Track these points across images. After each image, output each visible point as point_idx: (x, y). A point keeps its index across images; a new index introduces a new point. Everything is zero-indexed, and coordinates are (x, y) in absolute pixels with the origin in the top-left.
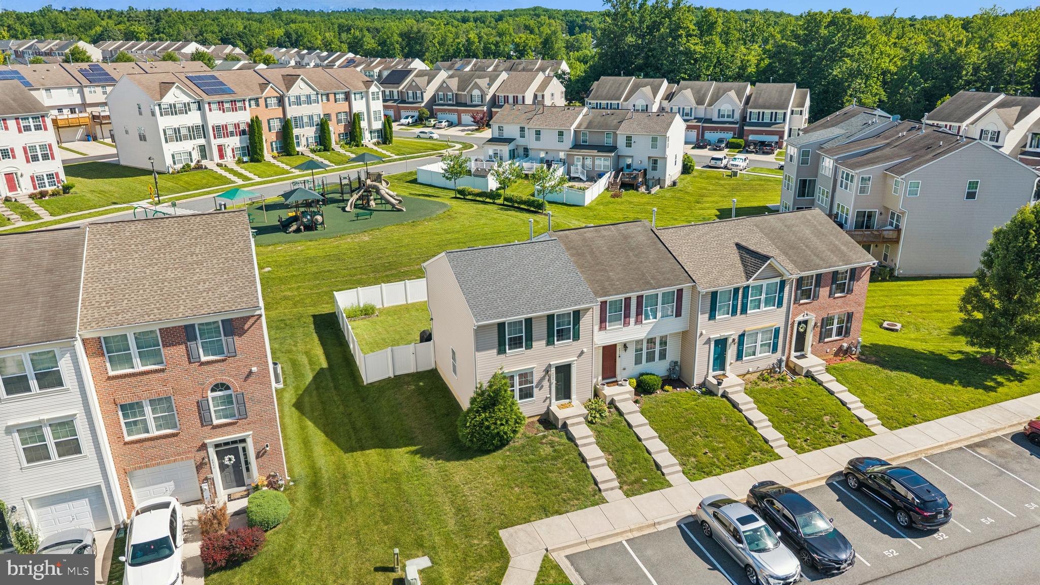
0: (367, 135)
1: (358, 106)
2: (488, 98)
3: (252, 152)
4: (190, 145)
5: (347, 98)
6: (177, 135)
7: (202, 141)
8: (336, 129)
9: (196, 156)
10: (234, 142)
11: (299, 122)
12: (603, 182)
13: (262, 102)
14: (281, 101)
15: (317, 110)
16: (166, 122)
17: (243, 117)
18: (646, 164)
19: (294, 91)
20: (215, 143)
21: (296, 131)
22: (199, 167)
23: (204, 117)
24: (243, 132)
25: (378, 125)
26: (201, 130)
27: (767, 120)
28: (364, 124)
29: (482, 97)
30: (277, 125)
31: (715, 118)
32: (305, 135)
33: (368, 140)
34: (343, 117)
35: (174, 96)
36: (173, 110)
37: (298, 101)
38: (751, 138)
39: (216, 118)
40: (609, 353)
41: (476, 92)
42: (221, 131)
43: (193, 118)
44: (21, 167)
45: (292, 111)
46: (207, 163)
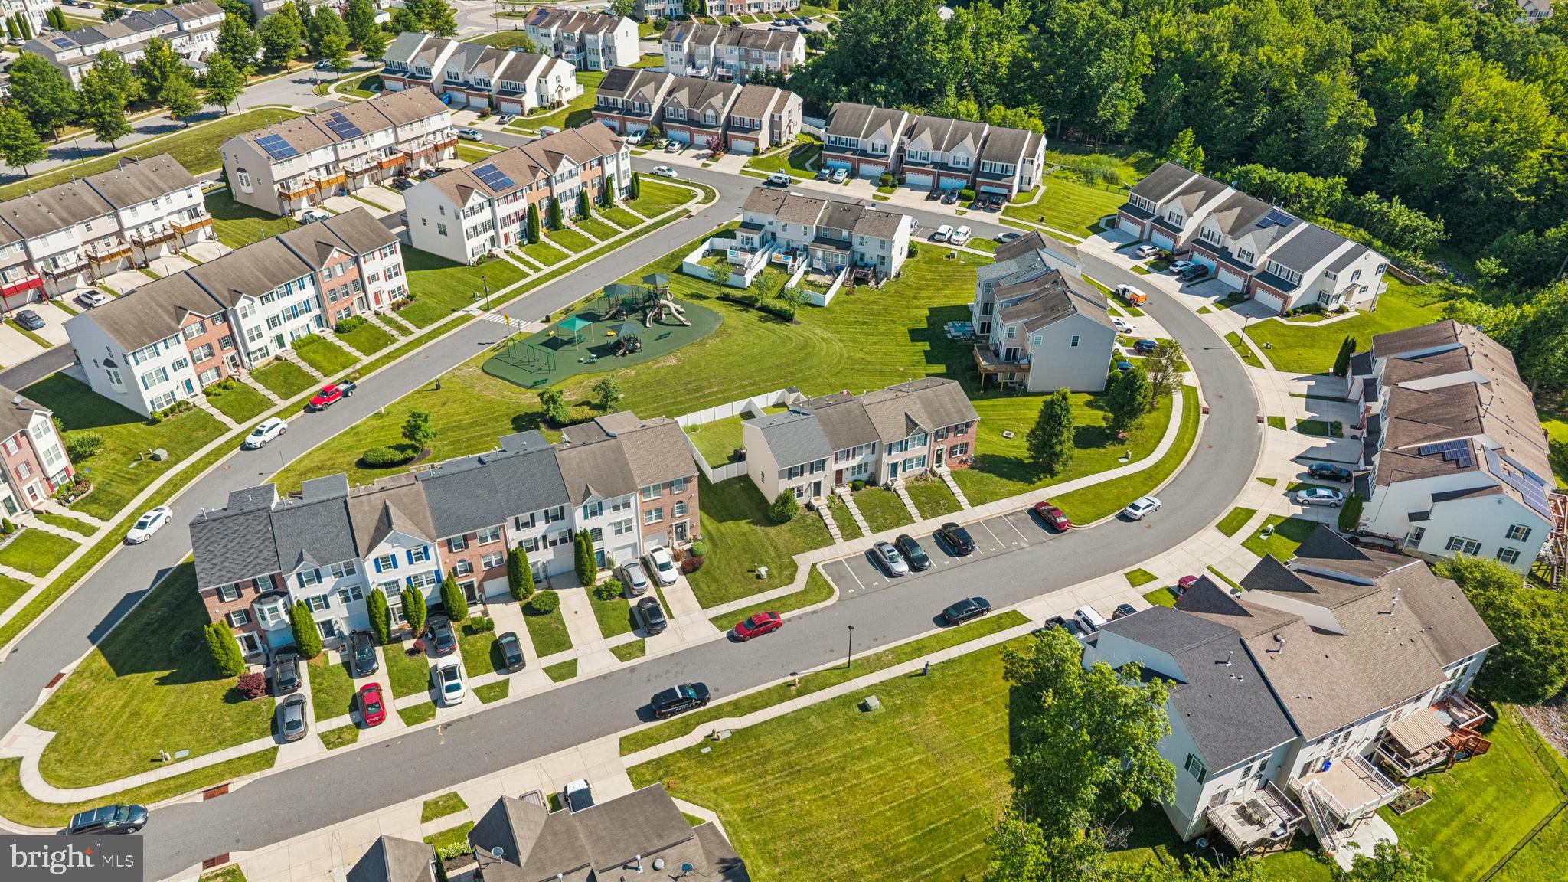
0: (617, 193)
1: (610, 168)
2: (723, 118)
3: (529, 235)
4: (483, 239)
5: (600, 163)
6: (476, 232)
7: (492, 233)
8: (592, 194)
9: (488, 246)
10: (516, 228)
11: (563, 196)
12: (843, 273)
13: (534, 187)
14: (548, 181)
15: (575, 183)
16: (468, 223)
17: (522, 205)
18: (875, 260)
19: (559, 170)
20: (502, 232)
21: (562, 206)
22: (491, 256)
23: (493, 212)
24: (522, 218)
25: (626, 183)
26: (492, 224)
27: (998, 172)
28: (615, 184)
29: (717, 117)
30: (545, 203)
31: (951, 164)
32: (568, 206)
33: (618, 198)
34: (597, 181)
35: (474, 200)
36: (473, 212)
37: (562, 179)
38: (983, 188)
39: (503, 210)
40: (839, 473)
41: (710, 112)
42: (507, 221)
43: (486, 215)
44: (383, 286)
45: (558, 189)
46: (496, 251)
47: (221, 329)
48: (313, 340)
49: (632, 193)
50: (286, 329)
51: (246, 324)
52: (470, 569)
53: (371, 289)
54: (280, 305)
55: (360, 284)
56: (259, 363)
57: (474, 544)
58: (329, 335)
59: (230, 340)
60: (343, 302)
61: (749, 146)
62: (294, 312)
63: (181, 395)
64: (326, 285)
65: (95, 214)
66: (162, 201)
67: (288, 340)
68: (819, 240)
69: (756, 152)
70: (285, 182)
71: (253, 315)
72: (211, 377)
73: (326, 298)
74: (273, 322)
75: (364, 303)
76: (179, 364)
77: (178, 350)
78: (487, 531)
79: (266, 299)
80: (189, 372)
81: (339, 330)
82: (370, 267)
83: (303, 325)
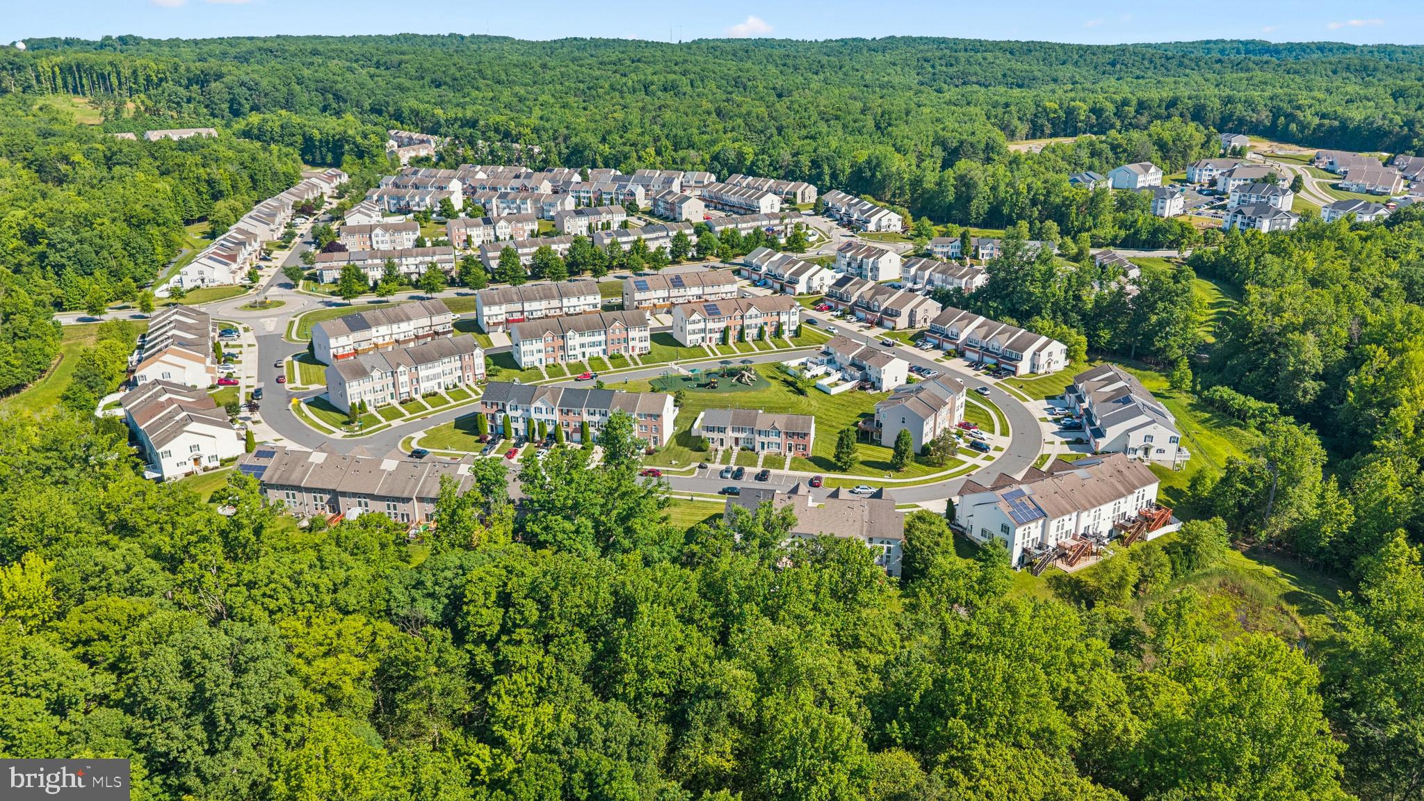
0: (787, 333)
1: (784, 318)
2: (882, 308)
3: (724, 340)
4: (699, 336)
5: (778, 314)
6: (694, 332)
7: (703, 335)
8: (768, 330)
9: (700, 341)
10: (718, 335)
11: (749, 327)
12: (854, 383)
13: (733, 317)
14: (742, 317)
15: (760, 321)
16: (690, 327)
17: (722, 325)
18: (875, 379)
19: (748, 314)
20: (708, 335)
21: (748, 331)
22: (699, 346)
23: (705, 325)
24: (722, 331)
25: (794, 328)
26: (704, 331)
27: (1013, 357)
28: (785, 327)
29: (879, 306)
30: (738, 328)
31: (990, 349)
32: (752, 333)
33: (786, 336)
34: (773, 323)
35: (696, 317)
36: (694, 322)
37: (751, 317)
38: (1002, 365)
39: (711, 325)
40: (737, 439)
42: (711, 331)
43: (702, 325)
44: (638, 344)
45: (747, 322)
46: (704, 345)
47: (560, 342)
48: (599, 358)
49: (797, 333)
50: (588, 351)
51: (570, 343)
52: (568, 425)
53: (631, 344)
54: (587, 339)
55: (626, 340)
56: (572, 361)
57: (571, 414)
58: (606, 359)
59: (563, 348)
60: (617, 346)
61: (891, 324)
62: (593, 344)
63: (537, 364)
64: (610, 336)
65: (553, 298)
66: (582, 298)
67: (587, 356)
68: (853, 364)
69: (894, 329)
70: (640, 302)
71: (574, 340)
72: (551, 361)
73: (610, 342)
74: (582, 346)
75: (626, 349)
76: (540, 351)
77: (539, 345)
78: (577, 410)
79: (582, 335)
80: (542, 355)
81: (611, 358)
82: (632, 334)
83: (597, 351)
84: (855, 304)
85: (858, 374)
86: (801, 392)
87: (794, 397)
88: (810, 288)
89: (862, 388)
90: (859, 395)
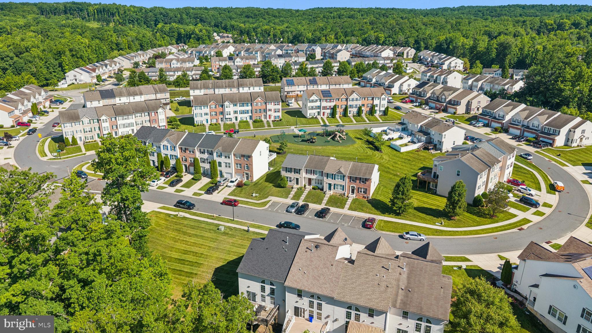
0: (378, 112)
1: (376, 102)
2: (447, 100)
3: (333, 115)
4: (315, 111)
5: (373, 99)
6: (312, 108)
7: (319, 110)
8: (365, 109)
9: (316, 114)
10: (329, 111)
11: (351, 106)
13: (340, 100)
14: (347, 100)
15: (359, 103)
16: (310, 104)
17: (332, 104)
18: (437, 143)
19: (351, 97)
20: (322, 111)
21: (349, 110)
22: (316, 118)
23: (321, 104)
24: (332, 109)
25: (383, 109)
26: (319, 107)
27: (551, 132)
28: (377, 108)
29: (445, 99)
30: (344, 107)
31: (531, 127)
32: (353, 111)
33: (377, 114)
34: (370, 105)
35: (314, 97)
36: (313, 101)
37: (353, 100)
39: (324, 104)
40: (310, 180)
41: (443, 97)
42: (325, 108)
43: (318, 104)
44: (273, 114)
45: (350, 103)
46: (319, 117)
47: (220, 109)
48: (247, 122)
49: (385, 113)
50: (240, 116)
51: (227, 110)
53: (269, 113)
54: (239, 108)
55: (265, 111)
56: (229, 122)
57: (188, 152)
58: (251, 122)
59: (222, 113)
60: (258, 114)
61: (453, 111)
62: (243, 112)
63: (205, 122)
64: (255, 107)
65: (234, 87)
66: (252, 88)
67: (239, 119)
69: (455, 113)
70: (288, 92)
71: (230, 108)
72: (214, 121)
73: (254, 111)
74: (236, 112)
75: (265, 117)
76: (206, 114)
77: (207, 110)
78: (191, 149)
79: (235, 105)
80: (208, 117)
81: (255, 122)
82: (269, 106)
83: (246, 117)
84: (429, 98)
85: (424, 138)
86: (377, 149)
87: (370, 152)
88: (401, 90)
89: (426, 148)
90: (424, 153)
